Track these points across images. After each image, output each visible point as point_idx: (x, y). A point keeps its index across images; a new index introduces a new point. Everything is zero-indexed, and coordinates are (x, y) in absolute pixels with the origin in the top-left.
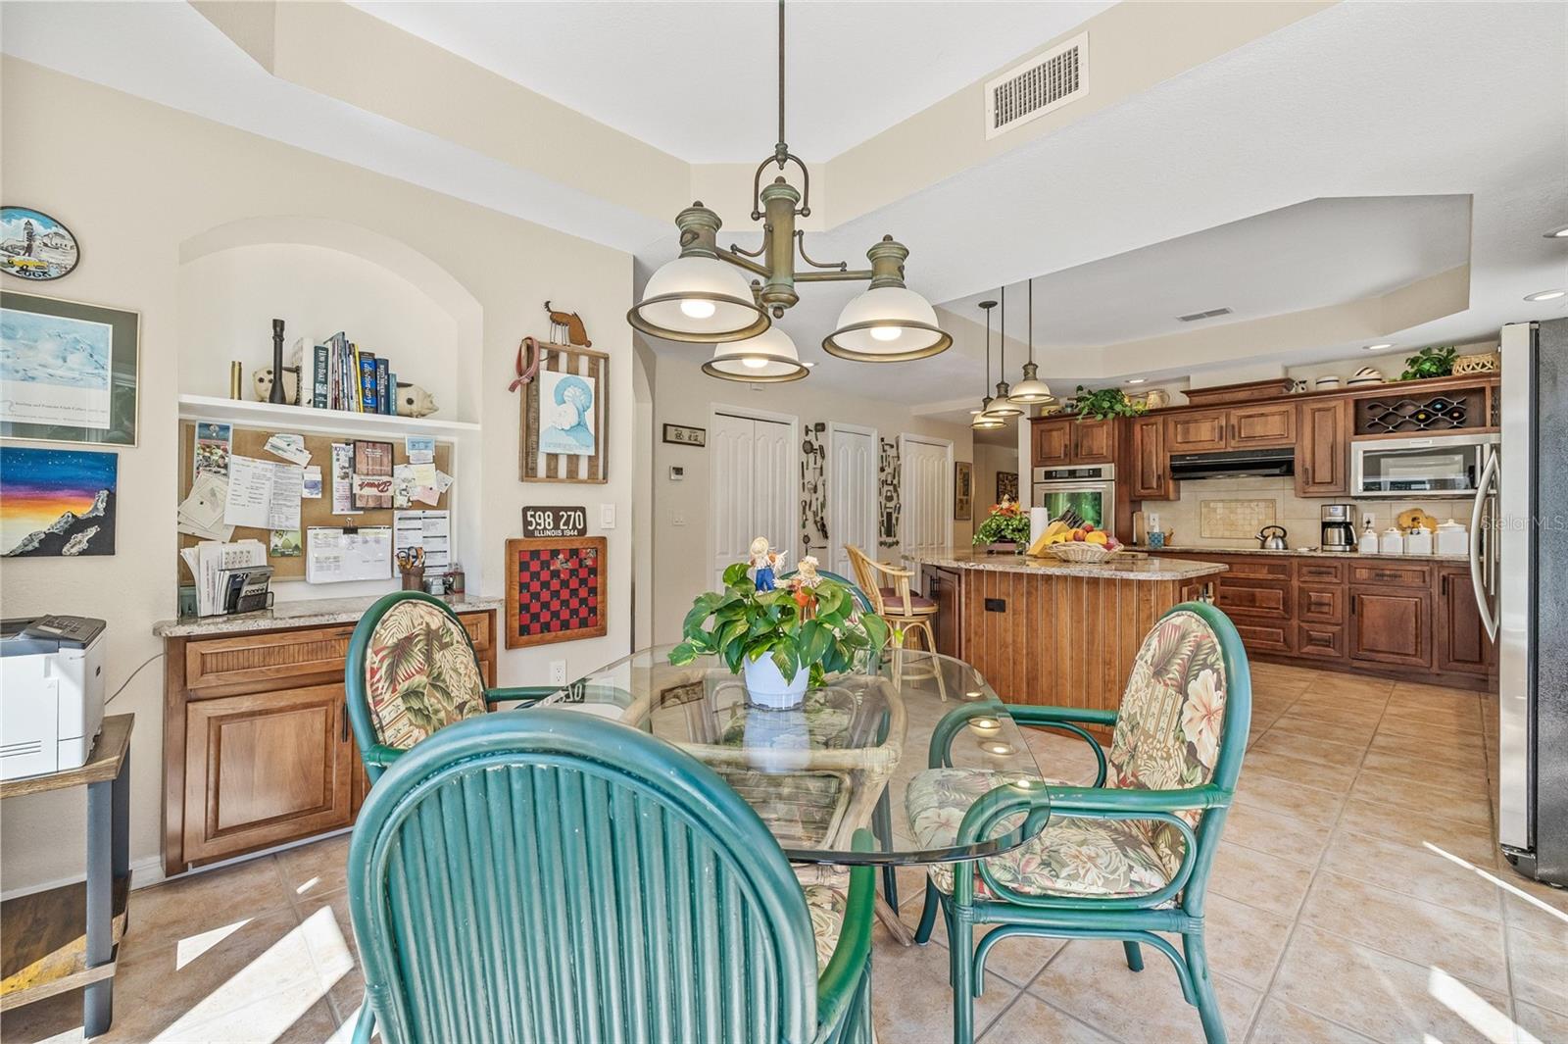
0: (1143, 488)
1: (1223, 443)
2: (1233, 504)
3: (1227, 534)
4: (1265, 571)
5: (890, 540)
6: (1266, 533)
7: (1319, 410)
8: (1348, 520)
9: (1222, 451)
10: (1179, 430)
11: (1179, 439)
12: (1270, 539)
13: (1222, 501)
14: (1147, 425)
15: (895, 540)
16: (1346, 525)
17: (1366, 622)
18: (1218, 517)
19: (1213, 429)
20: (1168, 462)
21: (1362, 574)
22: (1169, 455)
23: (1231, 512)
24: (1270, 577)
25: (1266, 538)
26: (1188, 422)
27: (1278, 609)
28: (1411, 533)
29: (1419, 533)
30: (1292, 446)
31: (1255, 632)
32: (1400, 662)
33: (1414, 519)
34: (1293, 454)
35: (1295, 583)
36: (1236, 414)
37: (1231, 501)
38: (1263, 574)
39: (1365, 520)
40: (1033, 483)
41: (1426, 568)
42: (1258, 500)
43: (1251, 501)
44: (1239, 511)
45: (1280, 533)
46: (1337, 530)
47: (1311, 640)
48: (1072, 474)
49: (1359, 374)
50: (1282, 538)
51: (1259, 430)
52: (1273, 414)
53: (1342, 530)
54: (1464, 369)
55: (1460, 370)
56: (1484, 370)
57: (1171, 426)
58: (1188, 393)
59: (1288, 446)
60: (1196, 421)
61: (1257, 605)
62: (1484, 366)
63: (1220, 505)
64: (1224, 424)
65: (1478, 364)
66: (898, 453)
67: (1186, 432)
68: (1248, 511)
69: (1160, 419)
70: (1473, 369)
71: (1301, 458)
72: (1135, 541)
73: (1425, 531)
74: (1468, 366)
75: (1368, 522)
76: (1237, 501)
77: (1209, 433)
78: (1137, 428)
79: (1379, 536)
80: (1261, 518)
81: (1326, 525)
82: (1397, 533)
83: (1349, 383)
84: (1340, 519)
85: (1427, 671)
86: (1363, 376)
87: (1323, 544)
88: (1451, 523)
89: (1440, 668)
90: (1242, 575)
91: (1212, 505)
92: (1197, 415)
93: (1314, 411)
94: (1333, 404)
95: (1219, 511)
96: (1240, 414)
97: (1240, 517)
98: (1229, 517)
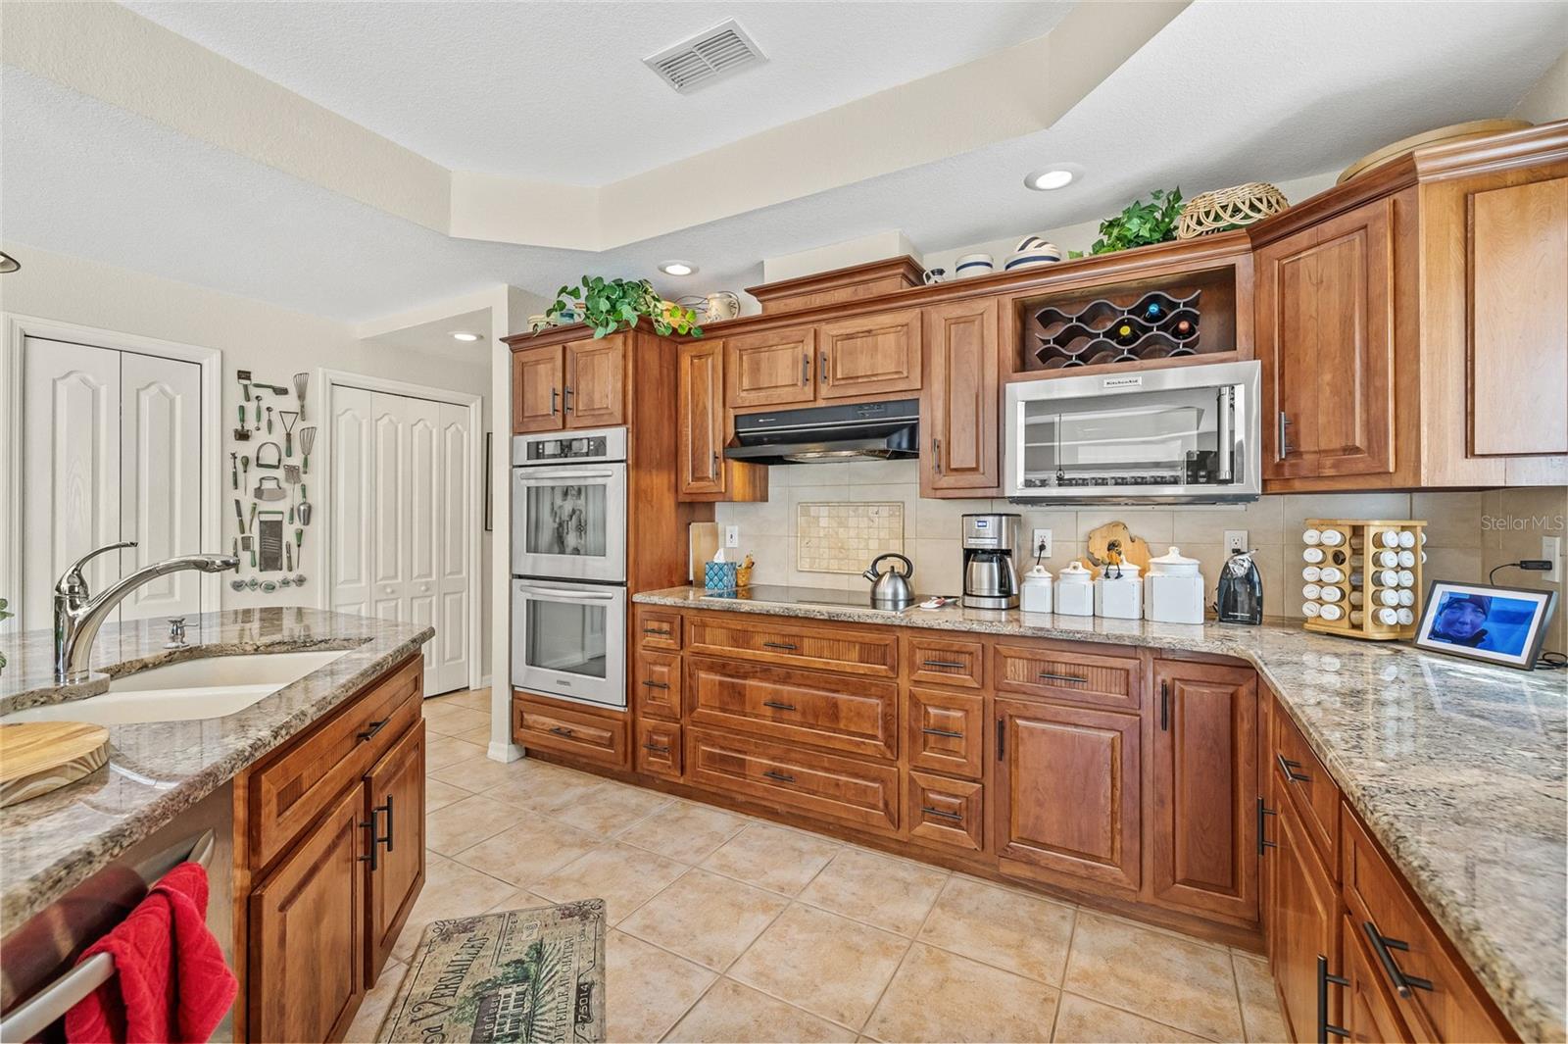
0: (695, 479)
1: (809, 390)
2: (843, 511)
3: (834, 566)
4: (855, 654)
5: (274, 576)
6: (882, 567)
7: (958, 321)
8: (1004, 547)
9: (810, 405)
10: (745, 365)
11: (745, 384)
12: (886, 578)
13: (827, 504)
14: (700, 357)
15: (292, 576)
16: (1001, 555)
17: (1024, 778)
18: (822, 534)
19: (795, 362)
20: (731, 431)
21: (1017, 671)
22: (731, 413)
23: (841, 524)
24: (864, 668)
25: (879, 577)
26: (757, 350)
27: (874, 737)
28: (1107, 576)
29: (1119, 576)
30: (915, 396)
31: (837, 785)
32: (1083, 872)
33: (1112, 546)
34: (918, 414)
35: (904, 683)
36: (831, 330)
37: (840, 504)
38: (850, 663)
39: (1037, 544)
41: (1131, 664)
42: (879, 503)
43: (867, 504)
44: (852, 522)
45: (900, 567)
46: (986, 565)
47: (931, 811)
48: (566, 448)
49: (1022, 248)
50: (905, 578)
51: (863, 366)
52: (885, 330)
53: (995, 565)
54: (1200, 223)
55: (1193, 224)
56: (1237, 220)
57: (734, 357)
58: (758, 292)
59: (909, 396)
60: (772, 346)
61: (842, 726)
62: (1236, 210)
63: (824, 511)
64: (811, 353)
65: (1224, 208)
66: (302, 407)
67: (756, 369)
68: (864, 523)
69: (717, 345)
70: (1217, 218)
71: (930, 420)
72: (691, 578)
73: (1129, 569)
74: (1207, 214)
75: (1042, 548)
76: (849, 504)
77: (789, 372)
78: (685, 362)
79: (1055, 579)
80: (882, 535)
81: (970, 554)
82: (1082, 575)
83: (1008, 267)
84: (990, 544)
85: (1131, 898)
86: (1031, 251)
87: (965, 593)
88: (1173, 555)
89: (1156, 894)
90: (818, 662)
91: (813, 510)
92: (772, 337)
93: (950, 322)
94: (980, 305)
95: (823, 522)
96: (835, 333)
97: (852, 533)
98: (837, 533)
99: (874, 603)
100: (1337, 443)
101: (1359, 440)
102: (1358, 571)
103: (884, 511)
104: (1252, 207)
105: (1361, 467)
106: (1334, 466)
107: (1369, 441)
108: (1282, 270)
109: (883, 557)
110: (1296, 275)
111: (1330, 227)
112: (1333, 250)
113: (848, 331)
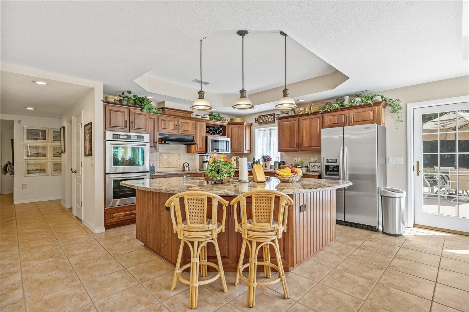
1: (177, 131)
2: (169, 155)
3: (167, 166)
7: (200, 125)
9: (176, 134)
10: (163, 123)
11: (163, 127)
13: (166, 153)
19: (174, 125)
22: (159, 133)
23: (169, 157)
37: (168, 153)
40: (105, 141)
42: (176, 153)
43: (174, 153)
44: (171, 157)
46: (206, 164)
48: (128, 137)
51: (186, 128)
52: (189, 123)
57: (160, 121)
59: (193, 135)
60: (168, 121)
63: (165, 155)
64: (177, 124)
67: (165, 125)
68: (173, 157)
69: (156, 117)
71: (197, 140)
76: (170, 153)
77: (172, 126)
80: (177, 159)
81: (204, 162)
83: (205, 117)
87: (203, 168)
91: (163, 155)
95: (165, 157)
96: (182, 121)
97: (171, 159)
98: (168, 159)
99: (184, 170)
100: (237, 148)
101: (239, 148)
102: (237, 161)
103: (177, 155)
104: (226, 120)
105: (239, 151)
106: (237, 151)
107: (240, 148)
108: (232, 128)
109: (185, 163)
110: (233, 129)
111: (237, 126)
112: (237, 128)
113: (184, 122)
